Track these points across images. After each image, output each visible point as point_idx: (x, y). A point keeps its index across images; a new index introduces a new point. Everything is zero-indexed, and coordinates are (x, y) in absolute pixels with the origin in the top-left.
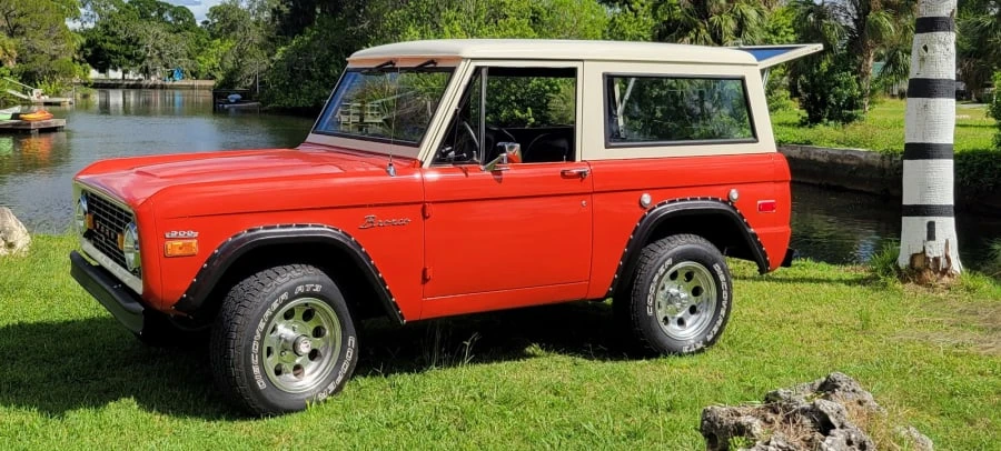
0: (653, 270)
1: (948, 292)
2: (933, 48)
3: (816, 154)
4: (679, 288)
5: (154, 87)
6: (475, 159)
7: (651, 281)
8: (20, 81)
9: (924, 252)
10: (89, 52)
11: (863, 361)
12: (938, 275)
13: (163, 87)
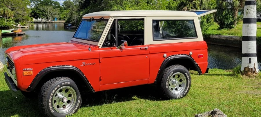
0: (168, 75)
1: (255, 78)
2: (250, 10)
3: (222, 37)
4: (175, 80)
5: (50, 23)
6: (114, 45)
7: (167, 78)
8: (15, 22)
9: (248, 67)
10: (33, 14)
11: (228, 100)
12: (252, 73)
13: (52, 23)
